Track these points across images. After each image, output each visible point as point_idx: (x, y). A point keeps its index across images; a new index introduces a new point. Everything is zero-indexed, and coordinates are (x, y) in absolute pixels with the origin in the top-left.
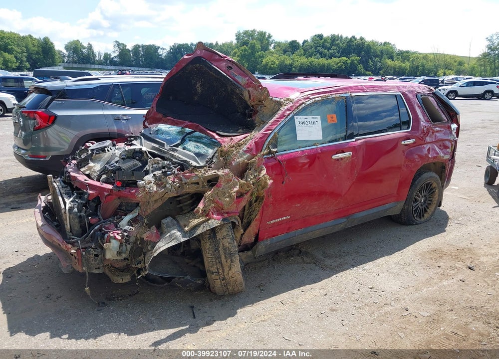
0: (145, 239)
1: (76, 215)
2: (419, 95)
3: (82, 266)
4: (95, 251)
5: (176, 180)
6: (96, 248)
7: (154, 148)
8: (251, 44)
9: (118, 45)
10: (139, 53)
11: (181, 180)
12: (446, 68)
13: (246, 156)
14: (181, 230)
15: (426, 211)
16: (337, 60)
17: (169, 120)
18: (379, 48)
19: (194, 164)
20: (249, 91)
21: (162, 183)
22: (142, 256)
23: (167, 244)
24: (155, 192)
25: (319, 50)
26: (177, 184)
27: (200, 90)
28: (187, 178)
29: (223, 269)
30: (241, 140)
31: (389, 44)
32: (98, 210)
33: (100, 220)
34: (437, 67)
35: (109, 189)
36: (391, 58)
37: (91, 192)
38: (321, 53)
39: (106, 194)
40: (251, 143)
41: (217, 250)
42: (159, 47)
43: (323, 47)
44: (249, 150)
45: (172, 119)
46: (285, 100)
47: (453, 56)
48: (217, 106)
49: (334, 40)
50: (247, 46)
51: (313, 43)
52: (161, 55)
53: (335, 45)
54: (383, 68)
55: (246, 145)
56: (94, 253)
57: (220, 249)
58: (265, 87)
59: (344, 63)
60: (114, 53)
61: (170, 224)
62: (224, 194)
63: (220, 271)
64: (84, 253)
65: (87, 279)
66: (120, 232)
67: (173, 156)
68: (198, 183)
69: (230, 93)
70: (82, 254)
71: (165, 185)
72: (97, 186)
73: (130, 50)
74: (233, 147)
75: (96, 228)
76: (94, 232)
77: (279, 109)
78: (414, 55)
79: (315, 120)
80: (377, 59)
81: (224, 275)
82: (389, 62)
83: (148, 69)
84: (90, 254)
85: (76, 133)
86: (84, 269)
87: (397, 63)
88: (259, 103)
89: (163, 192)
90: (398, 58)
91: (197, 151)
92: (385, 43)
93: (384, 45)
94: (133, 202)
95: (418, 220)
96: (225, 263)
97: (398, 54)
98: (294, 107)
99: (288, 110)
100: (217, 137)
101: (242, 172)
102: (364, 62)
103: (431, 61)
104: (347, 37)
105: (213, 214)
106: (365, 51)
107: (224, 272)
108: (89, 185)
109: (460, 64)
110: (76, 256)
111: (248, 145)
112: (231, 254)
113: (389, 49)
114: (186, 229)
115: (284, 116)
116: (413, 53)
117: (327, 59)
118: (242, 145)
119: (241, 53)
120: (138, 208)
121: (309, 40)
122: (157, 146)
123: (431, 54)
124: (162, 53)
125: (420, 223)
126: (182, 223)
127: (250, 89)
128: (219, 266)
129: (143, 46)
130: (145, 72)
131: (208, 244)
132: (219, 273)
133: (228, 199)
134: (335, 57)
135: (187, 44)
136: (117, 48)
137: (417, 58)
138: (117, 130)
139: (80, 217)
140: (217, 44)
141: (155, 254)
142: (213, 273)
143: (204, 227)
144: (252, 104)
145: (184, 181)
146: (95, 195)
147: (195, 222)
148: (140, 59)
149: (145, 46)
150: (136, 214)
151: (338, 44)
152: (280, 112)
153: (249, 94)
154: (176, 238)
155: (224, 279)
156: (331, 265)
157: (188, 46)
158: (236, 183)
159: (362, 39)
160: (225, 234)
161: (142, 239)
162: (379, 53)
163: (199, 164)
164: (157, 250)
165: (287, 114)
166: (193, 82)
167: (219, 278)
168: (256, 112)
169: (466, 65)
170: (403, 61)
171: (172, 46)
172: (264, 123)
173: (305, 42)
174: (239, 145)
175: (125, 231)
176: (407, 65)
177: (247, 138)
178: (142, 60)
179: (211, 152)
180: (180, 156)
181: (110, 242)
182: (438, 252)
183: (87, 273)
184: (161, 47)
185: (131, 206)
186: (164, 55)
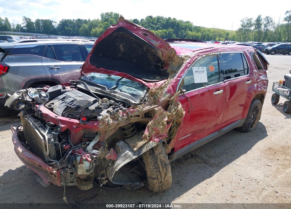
0: (107, 158)
1: (53, 143)
2: (251, 53)
3: (61, 181)
4: (71, 170)
5: (124, 114)
6: (71, 168)
7: (96, 90)
8: (110, 20)
9: (26, 19)
10: (40, 25)
11: (127, 114)
12: (220, 37)
13: (168, 95)
14: (132, 150)
15: (254, 123)
16: (161, 31)
17: (101, 70)
18: (184, 24)
19: (134, 102)
20: (161, 51)
21: (115, 117)
22: (104, 170)
23: (124, 161)
24: (112, 124)
25: (150, 25)
26: (125, 117)
27: (122, 50)
28: (132, 112)
29: (161, 176)
30: (162, 84)
31: (189, 22)
32: (69, 139)
33: (71, 147)
34: (215, 36)
35: (77, 123)
36: (191, 30)
37: (62, 126)
38: (151, 27)
39: (75, 127)
40: (169, 87)
41: (156, 162)
42: (52, 22)
43: (153, 23)
44: (169, 91)
45: (105, 69)
46: (185, 57)
47: (224, 30)
48: (135, 60)
49: (159, 19)
50: (108, 22)
51: (147, 21)
52: (54, 26)
53: (160, 22)
54: (186, 36)
55: (166, 87)
56: (70, 172)
57: (158, 162)
58: (173, 48)
59: (165, 33)
60: (23, 24)
61: (123, 146)
62: (159, 123)
63: (159, 177)
64: (62, 172)
65: (65, 191)
66: (89, 155)
67: (115, 96)
68: (138, 116)
69: (145, 52)
70: (60, 173)
71: (118, 118)
72: (67, 121)
73: (33, 23)
74: (158, 89)
75: (70, 152)
76: (69, 156)
77: (183, 63)
78: (203, 29)
79: (203, 70)
80: (183, 30)
81: (161, 179)
82: (190, 32)
83: (46, 35)
84: (67, 173)
85: (24, 78)
86: (62, 184)
87: (194, 33)
88: (169, 59)
89: (117, 123)
90: (194, 30)
91: (131, 92)
92: (187, 22)
93: (187, 23)
94: (94, 131)
95: (251, 129)
96: (162, 171)
97: (194, 28)
98: (192, 61)
99: (189, 63)
100: (144, 82)
101: (166, 106)
102: (176, 33)
103: (212, 32)
104: (166, 18)
105: (154, 138)
106: (176, 26)
107: (161, 177)
108: (60, 120)
109: (227, 34)
110: (56, 174)
111: (168, 88)
112: (165, 165)
113: (190, 25)
114: (135, 149)
115: (187, 67)
116: (203, 28)
117: (155, 30)
118: (164, 88)
119: (104, 26)
120: (98, 136)
121: (144, 19)
122: (100, 89)
123: (211, 28)
124: (55, 25)
125: (252, 131)
126: (131, 145)
127: (163, 49)
128: (158, 174)
129: (42, 20)
130: (45, 36)
131: (150, 159)
132: (158, 178)
133: (162, 127)
134: (160, 29)
135: (71, 20)
136: (25, 21)
137: (205, 30)
138: (51, 75)
139: (55, 145)
140: (89, 20)
141: (117, 170)
142: (154, 179)
143: (147, 147)
144: (165, 59)
145: (130, 114)
146: (66, 128)
147: (141, 144)
148: (41, 28)
149: (43, 20)
150: (98, 140)
151: (161, 21)
152: (184, 65)
153: (162, 52)
154: (129, 157)
155: (161, 182)
156: (215, 163)
157: (71, 21)
158: (165, 114)
159: (174, 19)
160: (160, 151)
161: (105, 159)
162: (184, 27)
163: (136, 102)
164: (117, 167)
165: (189, 66)
166: (117, 44)
167: (158, 182)
168: (168, 65)
169: (230, 35)
170: (197, 32)
171: (61, 21)
172: (175, 72)
173: (142, 20)
174: (161, 88)
175: (94, 154)
176: (199, 34)
177: (166, 83)
178: (42, 29)
179: (142, 93)
180: (120, 96)
181: (83, 163)
182: (272, 150)
183: (64, 187)
184: (54, 21)
185: (92, 134)
186: (56, 26)
